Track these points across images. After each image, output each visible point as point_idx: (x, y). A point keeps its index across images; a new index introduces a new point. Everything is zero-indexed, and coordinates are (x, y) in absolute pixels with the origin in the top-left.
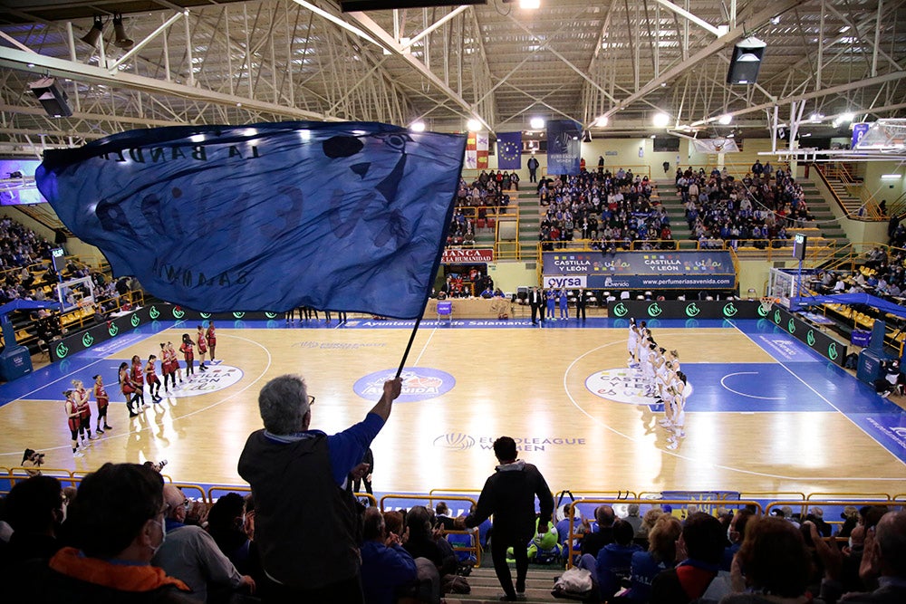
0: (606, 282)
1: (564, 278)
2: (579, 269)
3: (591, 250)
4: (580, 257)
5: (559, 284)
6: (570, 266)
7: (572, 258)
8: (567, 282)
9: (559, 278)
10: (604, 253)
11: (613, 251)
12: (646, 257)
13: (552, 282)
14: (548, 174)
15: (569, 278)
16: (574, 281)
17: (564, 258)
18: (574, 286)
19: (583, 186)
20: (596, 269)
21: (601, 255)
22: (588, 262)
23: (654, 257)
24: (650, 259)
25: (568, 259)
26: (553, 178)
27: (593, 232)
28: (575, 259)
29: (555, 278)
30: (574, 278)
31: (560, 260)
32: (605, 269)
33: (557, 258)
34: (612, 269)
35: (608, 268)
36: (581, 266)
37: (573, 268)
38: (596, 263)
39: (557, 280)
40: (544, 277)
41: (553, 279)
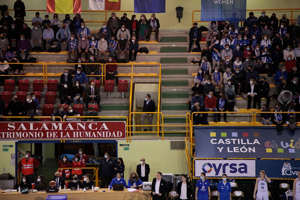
0: (283, 169)
1: (224, 162)
2: (244, 150)
3: (258, 124)
4: (245, 134)
5: (217, 171)
6: (232, 146)
7: (235, 134)
8: (228, 169)
9: (217, 163)
10: (279, 129)
11: (293, 126)
13: (207, 168)
14: (202, 20)
15: (230, 162)
16: (238, 167)
17: (224, 134)
18: (238, 174)
19: (249, 36)
20: (269, 150)
21: (275, 132)
22: (256, 141)
25: (229, 136)
26: (207, 25)
27: (263, 101)
28: (239, 137)
29: (211, 162)
30: (238, 162)
31: (218, 137)
32: (280, 151)
33: (213, 134)
34: (292, 151)
35: (286, 150)
36: (247, 146)
37: (236, 149)
38: (267, 143)
39: (214, 165)
40: (196, 160)
41: (209, 164)
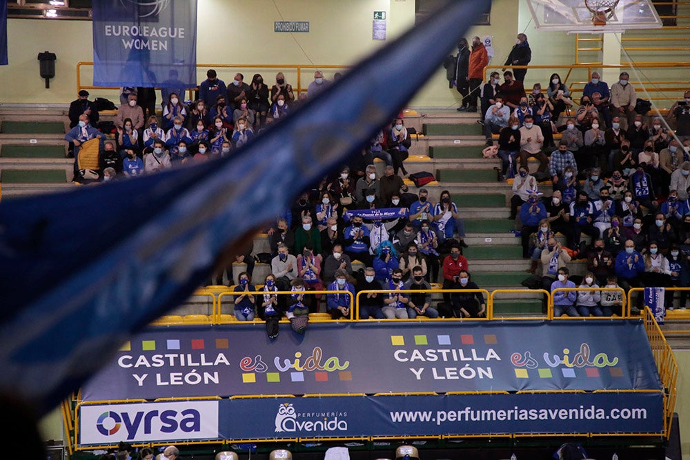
0: (279, 419)
1: (147, 408)
2: (194, 378)
3: (227, 319)
4: (198, 343)
5: (132, 430)
6: (166, 371)
7: (173, 344)
8: (156, 423)
9: (132, 411)
11: (299, 324)
12: (398, 340)
13: (109, 423)
14: (97, 86)
15: (161, 408)
16: (179, 418)
17: (148, 345)
20: (249, 378)
21: (262, 335)
22: (221, 359)
23: (421, 339)
24: (410, 346)
26: (114, 96)
27: (239, 268)
28: (184, 350)
29: (119, 409)
30: (179, 407)
31: (136, 352)
32: (273, 378)
33: (124, 346)
34: (297, 377)
35: (285, 376)
36: (201, 370)
37: (175, 376)
38: (246, 361)
39: (125, 416)
40: (82, 407)
41: (113, 415)
